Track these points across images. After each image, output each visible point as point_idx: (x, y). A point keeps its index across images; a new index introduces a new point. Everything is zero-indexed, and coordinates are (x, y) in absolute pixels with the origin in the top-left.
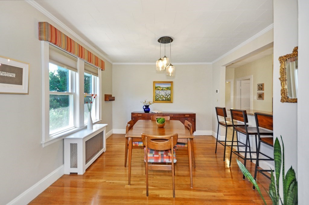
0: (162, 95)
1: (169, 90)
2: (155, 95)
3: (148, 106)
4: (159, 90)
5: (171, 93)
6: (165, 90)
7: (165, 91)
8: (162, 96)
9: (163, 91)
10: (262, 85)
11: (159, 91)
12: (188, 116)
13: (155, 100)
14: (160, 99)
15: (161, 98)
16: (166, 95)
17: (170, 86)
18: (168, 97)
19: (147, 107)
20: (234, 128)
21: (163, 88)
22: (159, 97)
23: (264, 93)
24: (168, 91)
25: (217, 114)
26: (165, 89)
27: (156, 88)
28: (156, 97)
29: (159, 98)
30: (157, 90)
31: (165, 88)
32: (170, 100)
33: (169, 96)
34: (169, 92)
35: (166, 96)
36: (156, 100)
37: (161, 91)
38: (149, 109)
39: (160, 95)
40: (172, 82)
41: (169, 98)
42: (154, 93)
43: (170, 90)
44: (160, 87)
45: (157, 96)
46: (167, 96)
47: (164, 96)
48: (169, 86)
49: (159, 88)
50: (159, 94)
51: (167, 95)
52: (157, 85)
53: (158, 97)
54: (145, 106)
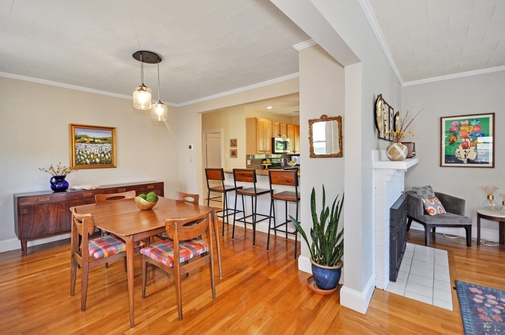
0: (93, 154)
1: (108, 143)
2: (75, 152)
3: (63, 177)
4: (85, 142)
5: (113, 148)
6: (98, 143)
7: (99, 145)
8: (92, 156)
9: (94, 145)
10: (235, 141)
11: (86, 145)
12: (153, 187)
13: (76, 164)
14: (87, 160)
15: (90, 158)
16: (101, 152)
17: (110, 136)
18: (107, 157)
19: (60, 179)
20: (237, 192)
21: (94, 139)
22: (86, 156)
23: (237, 150)
24: (105, 145)
25: (208, 178)
26: (99, 141)
27: (77, 138)
28: (78, 157)
29: (85, 160)
30: (78, 142)
31: (100, 139)
32: (111, 162)
33: (109, 154)
34: (107, 147)
35: (103, 155)
36: (79, 164)
37: (89, 146)
38: (66, 183)
39: (88, 152)
40: (113, 128)
41: (109, 158)
42: (73, 148)
43: (111, 143)
44: (87, 137)
45: (80, 156)
46: (105, 155)
47: (97, 155)
48: (107, 135)
49: (86, 139)
50: (86, 151)
51: (103, 153)
52: (80, 133)
53: (82, 157)
54: (56, 178)
